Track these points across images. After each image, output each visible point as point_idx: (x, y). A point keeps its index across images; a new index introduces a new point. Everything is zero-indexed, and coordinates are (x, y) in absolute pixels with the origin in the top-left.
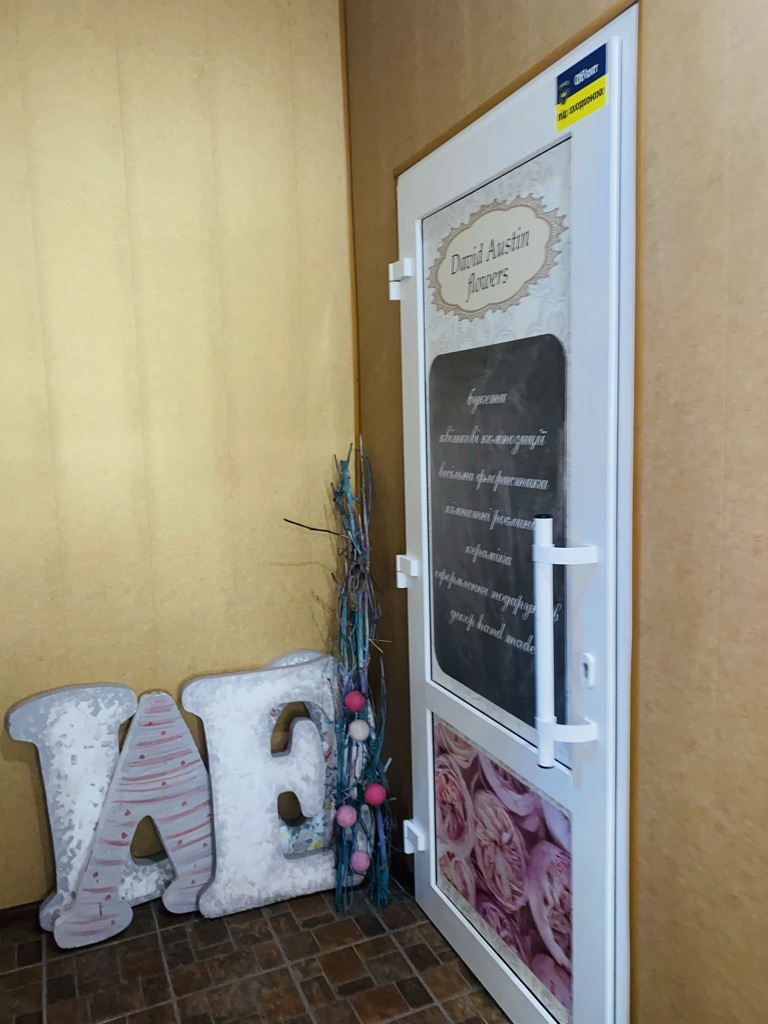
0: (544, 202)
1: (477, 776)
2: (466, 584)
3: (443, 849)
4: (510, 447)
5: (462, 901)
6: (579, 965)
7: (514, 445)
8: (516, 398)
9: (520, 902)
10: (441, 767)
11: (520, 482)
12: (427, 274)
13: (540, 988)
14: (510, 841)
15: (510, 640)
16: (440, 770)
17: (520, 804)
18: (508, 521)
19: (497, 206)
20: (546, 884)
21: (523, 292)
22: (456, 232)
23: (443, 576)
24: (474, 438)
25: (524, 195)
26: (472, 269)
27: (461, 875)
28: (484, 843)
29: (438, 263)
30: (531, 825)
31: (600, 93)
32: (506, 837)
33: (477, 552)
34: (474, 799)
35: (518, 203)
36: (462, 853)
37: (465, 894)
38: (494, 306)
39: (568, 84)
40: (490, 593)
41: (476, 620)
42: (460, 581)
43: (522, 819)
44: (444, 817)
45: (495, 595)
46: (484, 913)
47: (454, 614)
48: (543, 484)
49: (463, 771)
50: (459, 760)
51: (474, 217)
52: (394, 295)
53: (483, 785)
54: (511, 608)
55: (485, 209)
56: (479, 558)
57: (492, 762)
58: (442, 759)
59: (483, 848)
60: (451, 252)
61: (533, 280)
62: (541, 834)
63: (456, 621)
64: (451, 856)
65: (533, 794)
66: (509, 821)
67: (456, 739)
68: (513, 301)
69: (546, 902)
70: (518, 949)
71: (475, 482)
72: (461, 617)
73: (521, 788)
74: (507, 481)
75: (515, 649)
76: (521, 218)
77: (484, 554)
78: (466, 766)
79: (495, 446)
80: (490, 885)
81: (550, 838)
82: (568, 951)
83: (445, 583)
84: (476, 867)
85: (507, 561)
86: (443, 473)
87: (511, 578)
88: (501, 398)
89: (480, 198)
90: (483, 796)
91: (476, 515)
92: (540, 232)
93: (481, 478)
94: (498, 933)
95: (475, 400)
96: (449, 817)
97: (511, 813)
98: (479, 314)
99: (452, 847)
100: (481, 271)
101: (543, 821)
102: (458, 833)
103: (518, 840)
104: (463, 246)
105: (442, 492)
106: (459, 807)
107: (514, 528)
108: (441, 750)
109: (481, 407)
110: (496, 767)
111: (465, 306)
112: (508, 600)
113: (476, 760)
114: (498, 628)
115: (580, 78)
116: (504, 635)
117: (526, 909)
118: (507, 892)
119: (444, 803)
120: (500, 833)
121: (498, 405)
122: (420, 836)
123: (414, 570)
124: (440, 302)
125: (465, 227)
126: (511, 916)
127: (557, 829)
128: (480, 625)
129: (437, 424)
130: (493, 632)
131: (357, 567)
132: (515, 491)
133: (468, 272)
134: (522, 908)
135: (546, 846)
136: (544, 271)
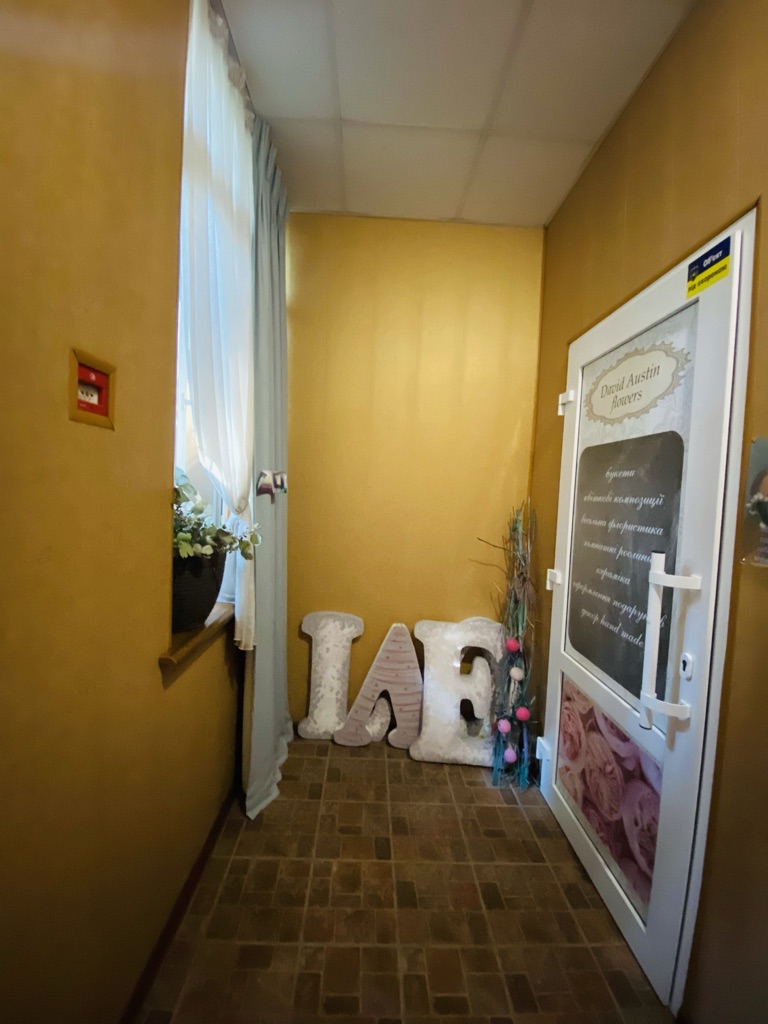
0: (673, 346)
1: (591, 720)
2: (595, 594)
3: (562, 763)
4: (635, 505)
5: (573, 802)
6: (657, 876)
7: (638, 504)
8: (642, 473)
9: (615, 817)
10: (566, 708)
11: (641, 529)
12: (584, 398)
13: (625, 881)
14: (612, 772)
15: (624, 635)
16: (566, 712)
17: (623, 750)
18: (629, 554)
19: (637, 352)
20: (638, 811)
21: (653, 404)
22: (605, 372)
23: (578, 586)
24: (608, 499)
25: (658, 343)
26: (616, 393)
27: (574, 783)
28: (592, 768)
29: (592, 392)
30: (630, 766)
31: (724, 268)
32: (609, 768)
33: (604, 573)
34: (587, 736)
35: (653, 348)
36: (576, 768)
37: (575, 798)
38: (629, 416)
39: (697, 268)
40: (612, 601)
41: (600, 617)
42: (590, 591)
43: (623, 759)
44: (565, 742)
45: (616, 603)
46: (588, 815)
47: (584, 612)
48: (660, 531)
49: (581, 714)
50: (579, 707)
51: (620, 362)
52: (560, 413)
53: (594, 728)
54: (627, 613)
55: (628, 356)
56: (606, 577)
57: (603, 715)
58: (567, 704)
59: (591, 771)
60: (602, 383)
61: (662, 397)
62: (637, 773)
63: (586, 616)
64: (568, 769)
65: (633, 744)
66: (612, 757)
67: (578, 693)
68: (645, 410)
69: (636, 823)
70: (610, 847)
71: (607, 528)
72: (589, 614)
73: (624, 738)
74: (631, 528)
75: (627, 642)
76: (658, 358)
77: (610, 575)
78: (584, 712)
79: (624, 504)
80: (594, 798)
81: (643, 778)
82: (651, 864)
83: (580, 591)
84: (585, 782)
85: (627, 581)
86: (584, 520)
87: (629, 593)
88: (631, 473)
89: (625, 349)
90: (594, 736)
91: (606, 549)
92: (668, 366)
93: (612, 525)
94: (598, 832)
95: (610, 475)
96: (568, 743)
97: (615, 753)
98: (620, 420)
99: (568, 763)
100: (621, 394)
101: (639, 765)
102: (574, 756)
103: (618, 772)
104: (611, 380)
105: (582, 533)
106: (576, 737)
107: (634, 560)
108: (567, 698)
109: (615, 479)
110: (606, 719)
111: (608, 416)
112: (625, 608)
113: (591, 711)
114: (616, 625)
115: (707, 262)
116: (620, 631)
117: (620, 822)
118: (606, 806)
119: (566, 732)
120: (605, 764)
121: (628, 478)
122: (547, 748)
123: (559, 578)
124: (591, 414)
125: (612, 368)
126: (608, 824)
127: (651, 774)
128: (602, 622)
129: (583, 488)
130: (612, 627)
131: (522, 573)
132: (636, 534)
133: (612, 396)
134: (617, 821)
135: (640, 784)
136: (670, 390)
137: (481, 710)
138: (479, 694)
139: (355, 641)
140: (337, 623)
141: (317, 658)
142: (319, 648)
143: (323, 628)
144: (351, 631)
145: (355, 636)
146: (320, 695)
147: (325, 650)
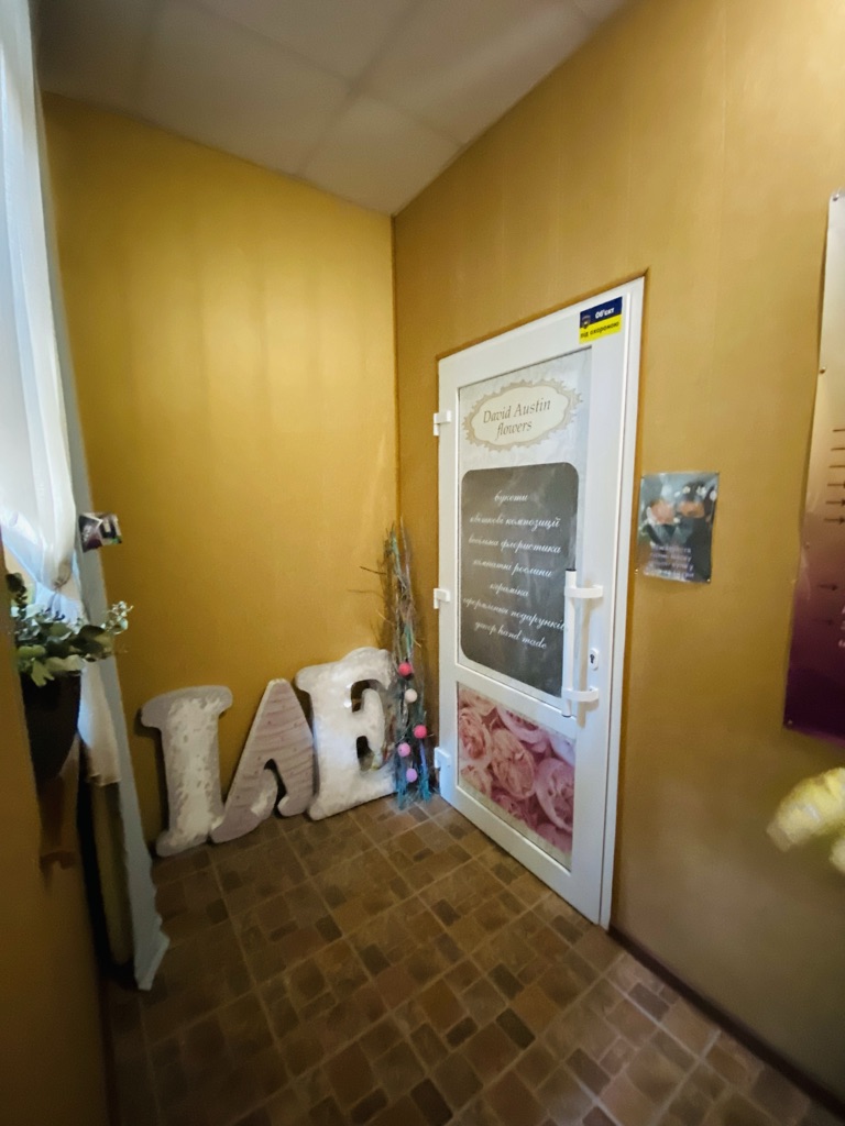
0: (563, 385)
1: (494, 720)
2: (490, 607)
3: (464, 765)
4: (529, 527)
5: (479, 794)
6: (577, 828)
7: (533, 526)
8: (536, 498)
9: (528, 794)
10: (464, 714)
11: (537, 548)
12: (463, 421)
13: (543, 841)
14: (522, 758)
15: (525, 640)
16: (464, 717)
17: (531, 737)
18: (526, 570)
19: (523, 384)
20: (551, 783)
21: (545, 435)
22: (486, 399)
23: (469, 602)
24: (499, 521)
25: (548, 379)
26: (501, 421)
27: (480, 779)
28: (500, 759)
29: (472, 416)
30: (541, 749)
31: (616, 325)
32: (518, 756)
33: (500, 588)
34: (491, 733)
35: (542, 383)
36: (481, 765)
37: (483, 790)
38: (519, 444)
39: (589, 317)
40: (509, 613)
41: (498, 628)
42: (484, 606)
43: (533, 745)
44: (465, 745)
45: (514, 614)
46: (498, 802)
47: (478, 625)
48: (557, 550)
49: (483, 717)
50: (480, 710)
51: (504, 390)
52: (436, 433)
53: (500, 725)
54: (527, 622)
55: (513, 386)
56: (501, 592)
57: (508, 712)
58: (465, 710)
59: (499, 764)
60: (484, 408)
61: (554, 430)
62: (548, 753)
63: (480, 629)
64: (470, 768)
65: (541, 730)
66: (520, 746)
67: (478, 698)
68: (537, 441)
69: (550, 793)
70: (526, 821)
71: (499, 547)
72: (484, 626)
73: (532, 727)
74: (527, 547)
75: (529, 645)
76: (548, 394)
77: (506, 590)
78: (486, 714)
79: (517, 526)
80: (505, 785)
81: (555, 756)
82: (569, 820)
83: (471, 606)
84: (493, 775)
85: (525, 594)
86: (471, 540)
87: (529, 604)
88: (524, 498)
89: (511, 379)
90: (500, 733)
91: (500, 566)
92: (558, 403)
93: (505, 544)
94: (510, 812)
95: (500, 498)
96: (470, 746)
97: (523, 742)
98: (508, 447)
99: (471, 762)
100: (507, 422)
101: (550, 746)
102: (478, 754)
103: (528, 757)
104: (494, 406)
105: (468, 553)
106: (479, 739)
107: (532, 575)
108: (463, 705)
109: (504, 503)
110: (511, 715)
111: (492, 440)
112: (525, 617)
113: (494, 711)
114: (516, 633)
115: (599, 314)
116: (521, 637)
117: (534, 799)
118: (518, 789)
119: (466, 736)
120: (514, 753)
121: (522, 502)
122: (446, 756)
123: (447, 597)
124: (471, 436)
125: (494, 395)
126: (521, 802)
127: (561, 750)
128: (501, 631)
129: (467, 510)
130: (511, 635)
131: (405, 597)
132: (532, 553)
133: (498, 423)
134: (531, 798)
135: (553, 762)
136: (563, 425)
137: (376, 743)
138: (373, 727)
139: (222, 715)
140: (195, 701)
141: (172, 754)
142: (173, 742)
143: (174, 713)
144: (215, 706)
145: (223, 710)
146: (183, 797)
147: (182, 739)
